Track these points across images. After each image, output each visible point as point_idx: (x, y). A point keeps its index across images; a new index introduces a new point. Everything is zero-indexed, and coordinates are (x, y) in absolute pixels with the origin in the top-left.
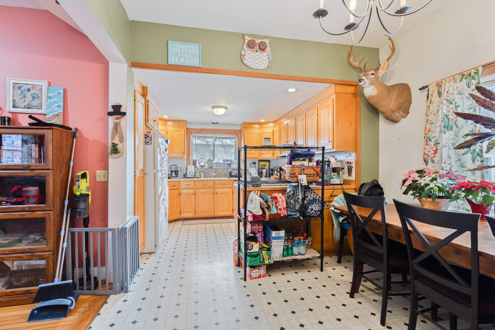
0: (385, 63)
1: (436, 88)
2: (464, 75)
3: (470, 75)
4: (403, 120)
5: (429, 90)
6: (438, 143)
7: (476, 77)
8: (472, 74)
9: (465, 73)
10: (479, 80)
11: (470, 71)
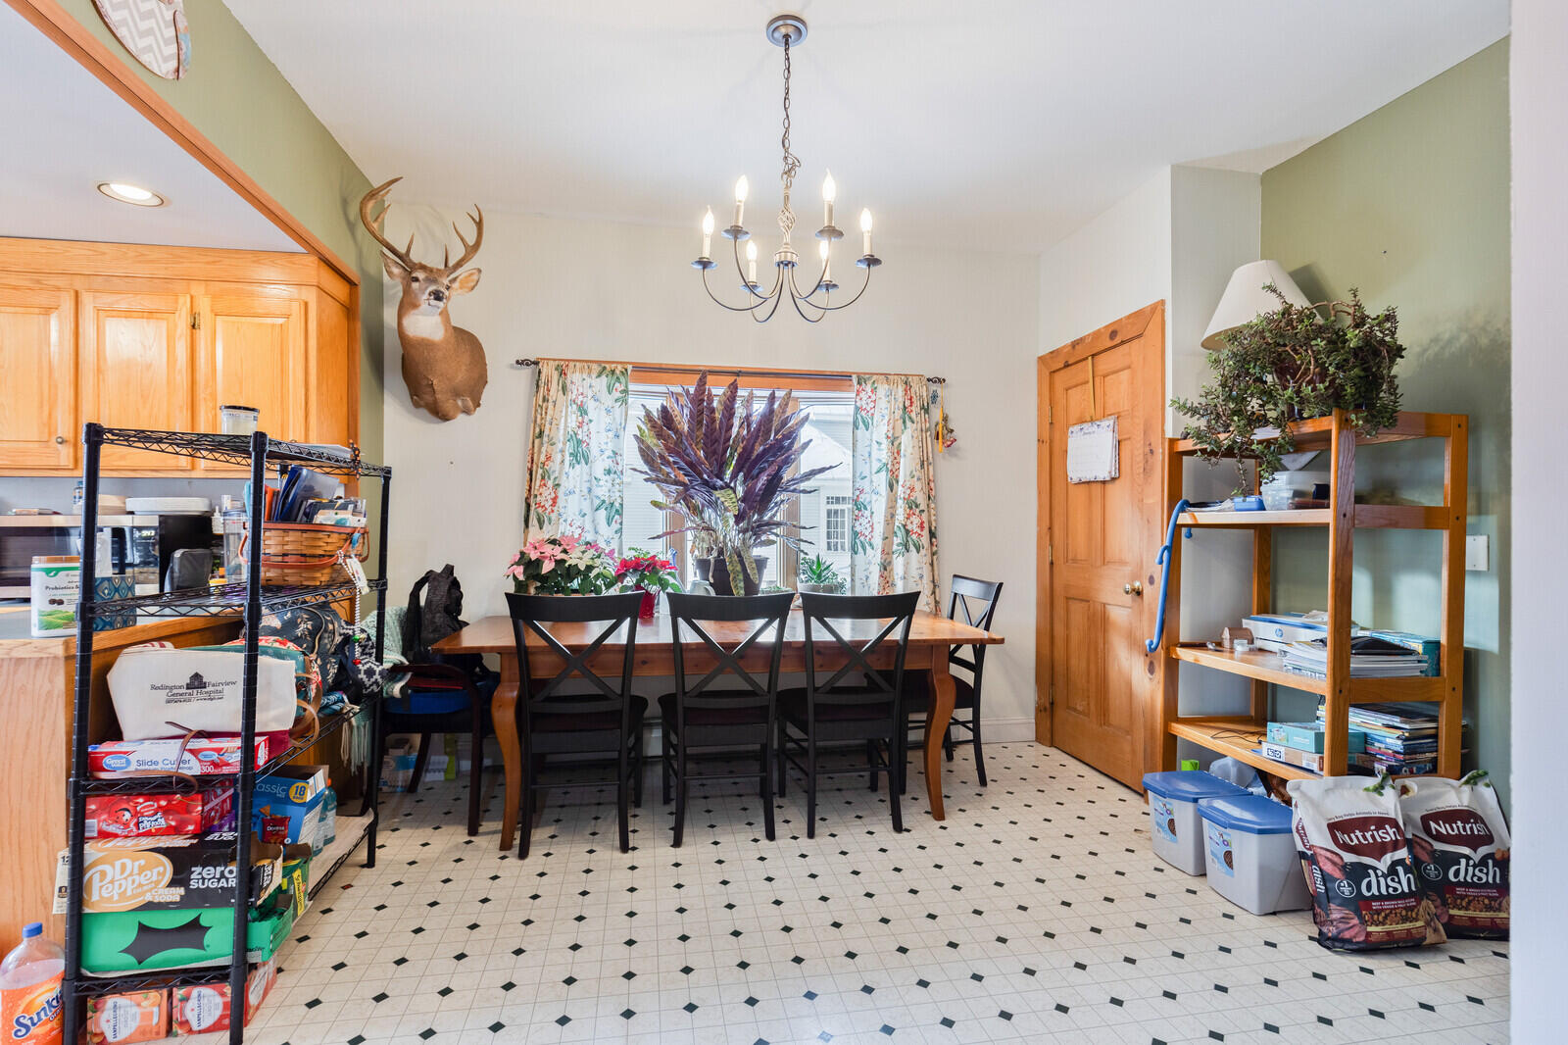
0: (472, 274)
1: (555, 375)
2: (605, 368)
3: (613, 372)
4: (461, 417)
5: (540, 372)
6: (558, 485)
7: (622, 379)
8: (618, 372)
9: (607, 366)
10: (626, 387)
11: (613, 366)
